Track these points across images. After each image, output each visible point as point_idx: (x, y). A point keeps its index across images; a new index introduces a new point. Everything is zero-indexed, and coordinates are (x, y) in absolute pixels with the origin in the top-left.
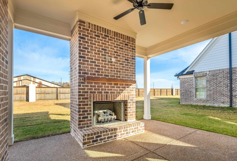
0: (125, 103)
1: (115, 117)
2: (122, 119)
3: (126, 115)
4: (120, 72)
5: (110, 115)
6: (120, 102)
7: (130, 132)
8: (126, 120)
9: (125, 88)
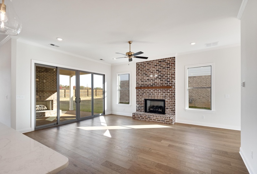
0: (52, 101)
1: (46, 108)
2: (50, 109)
3: (52, 107)
4: (48, 86)
5: (43, 107)
6: (49, 101)
7: (52, 114)
8: (52, 110)
9: (52, 94)
